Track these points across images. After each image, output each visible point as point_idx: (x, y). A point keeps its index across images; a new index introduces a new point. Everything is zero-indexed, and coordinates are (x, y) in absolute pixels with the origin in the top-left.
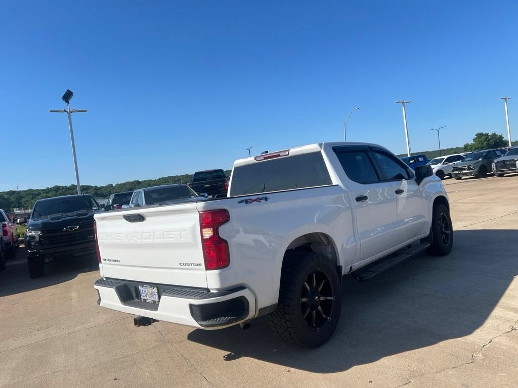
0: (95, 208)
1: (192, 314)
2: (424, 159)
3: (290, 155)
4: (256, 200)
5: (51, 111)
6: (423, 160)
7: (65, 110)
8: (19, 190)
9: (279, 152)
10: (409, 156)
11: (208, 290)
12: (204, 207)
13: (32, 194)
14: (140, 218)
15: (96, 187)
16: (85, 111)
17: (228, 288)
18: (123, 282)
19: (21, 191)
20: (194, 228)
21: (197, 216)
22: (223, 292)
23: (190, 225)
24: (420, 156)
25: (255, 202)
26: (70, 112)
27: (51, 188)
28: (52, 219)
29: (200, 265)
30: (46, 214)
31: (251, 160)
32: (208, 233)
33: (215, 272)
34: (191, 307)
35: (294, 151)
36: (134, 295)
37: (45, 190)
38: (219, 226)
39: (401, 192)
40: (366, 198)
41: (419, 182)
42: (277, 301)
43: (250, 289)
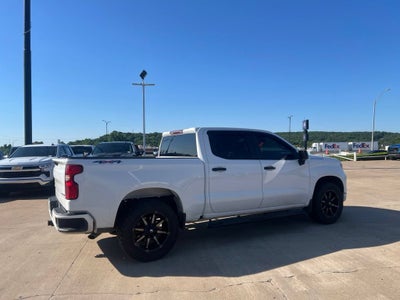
1: (56, 223)
3: (183, 133)
4: (109, 162)
17: (75, 212)
22: (72, 213)
29: (64, 195)
34: (56, 219)
38: (75, 175)
39: (273, 168)
40: (225, 169)
41: (301, 162)
42: (112, 226)
43: (91, 215)
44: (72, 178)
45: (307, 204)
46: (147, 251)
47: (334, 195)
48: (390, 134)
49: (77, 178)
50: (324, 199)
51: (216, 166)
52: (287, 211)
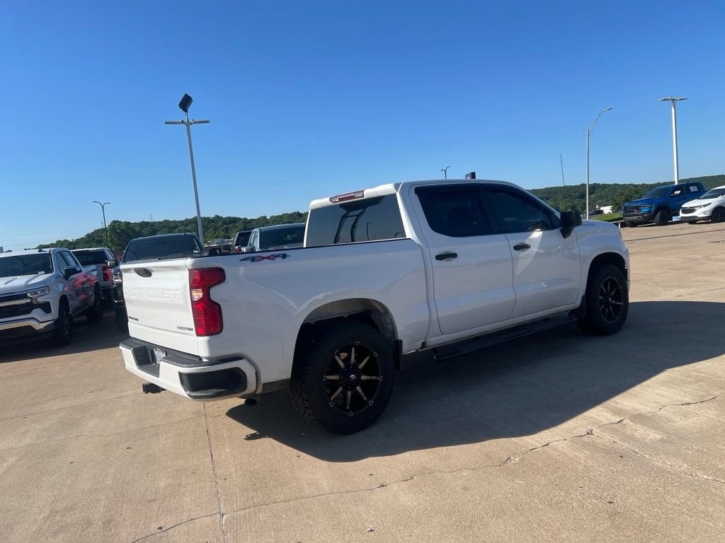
0: (197, 252)
1: (182, 383)
2: (698, 188)
3: (365, 197)
4: (268, 258)
5: (166, 123)
6: (696, 190)
7: (182, 121)
8: (153, 221)
9: (355, 193)
10: (676, 184)
11: (200, 358)
12: (193, 265)
13: (168, 227)
14: (146, 273)
15: (245, 219)
16: (208, 122)
17: (220, 357)
18: (144, 344)
19: (155, 222)
20: (185, 288)
21: (187, 274)
22: (213, 361)
23: (181, 284)
24: (693, 185)
25: (266, 260)
26: (188, 124)
27: (190, 220)
29: (192, 330)
31: (325, 201)
32: (199, 294)
33: (205, 339)
34: (182, 375)
35: (369, 193)
36: (151, 359)
37: (183, 221)
38: (211, 287)
39: (526, 247)
40: (454, 256)
41: (566, 233)
42: (289, 376)
43: (250, 361)
44: (207, 294)
45: (578, 303)
46: (351, 414)
47: (614, 285)
48: (605, 186)
49: (217, 293)
50: (602, 293)
51: (441, 251)
52: (546, 319)
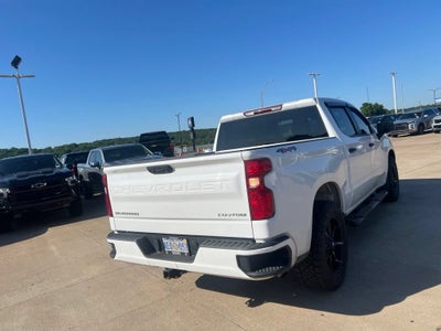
1: (239, 265)
3: (283, 110)
11: (253, 240)
12: (251, 156)
14: (169, 169)
16: (34, 76)
17: (275, 237)
18: (142, 235)
20: (238, 178)
21: (242, 165)
22: (271, 242)
23: (234, 174)
26: (19, 78)
28: (19, 177)
29: (246, 215)
30: (11, 172)
31: (239, 115)
32: (254, 182)
33: (263, 222)
34: (239, 258)
35: (287, 106)
36: (157, 249)
38: (264, 175)
40: (356, 149)
42: (309, 248)
43: (293, 238)
44: (262, 182)
